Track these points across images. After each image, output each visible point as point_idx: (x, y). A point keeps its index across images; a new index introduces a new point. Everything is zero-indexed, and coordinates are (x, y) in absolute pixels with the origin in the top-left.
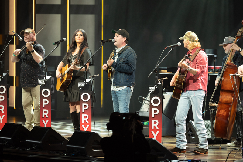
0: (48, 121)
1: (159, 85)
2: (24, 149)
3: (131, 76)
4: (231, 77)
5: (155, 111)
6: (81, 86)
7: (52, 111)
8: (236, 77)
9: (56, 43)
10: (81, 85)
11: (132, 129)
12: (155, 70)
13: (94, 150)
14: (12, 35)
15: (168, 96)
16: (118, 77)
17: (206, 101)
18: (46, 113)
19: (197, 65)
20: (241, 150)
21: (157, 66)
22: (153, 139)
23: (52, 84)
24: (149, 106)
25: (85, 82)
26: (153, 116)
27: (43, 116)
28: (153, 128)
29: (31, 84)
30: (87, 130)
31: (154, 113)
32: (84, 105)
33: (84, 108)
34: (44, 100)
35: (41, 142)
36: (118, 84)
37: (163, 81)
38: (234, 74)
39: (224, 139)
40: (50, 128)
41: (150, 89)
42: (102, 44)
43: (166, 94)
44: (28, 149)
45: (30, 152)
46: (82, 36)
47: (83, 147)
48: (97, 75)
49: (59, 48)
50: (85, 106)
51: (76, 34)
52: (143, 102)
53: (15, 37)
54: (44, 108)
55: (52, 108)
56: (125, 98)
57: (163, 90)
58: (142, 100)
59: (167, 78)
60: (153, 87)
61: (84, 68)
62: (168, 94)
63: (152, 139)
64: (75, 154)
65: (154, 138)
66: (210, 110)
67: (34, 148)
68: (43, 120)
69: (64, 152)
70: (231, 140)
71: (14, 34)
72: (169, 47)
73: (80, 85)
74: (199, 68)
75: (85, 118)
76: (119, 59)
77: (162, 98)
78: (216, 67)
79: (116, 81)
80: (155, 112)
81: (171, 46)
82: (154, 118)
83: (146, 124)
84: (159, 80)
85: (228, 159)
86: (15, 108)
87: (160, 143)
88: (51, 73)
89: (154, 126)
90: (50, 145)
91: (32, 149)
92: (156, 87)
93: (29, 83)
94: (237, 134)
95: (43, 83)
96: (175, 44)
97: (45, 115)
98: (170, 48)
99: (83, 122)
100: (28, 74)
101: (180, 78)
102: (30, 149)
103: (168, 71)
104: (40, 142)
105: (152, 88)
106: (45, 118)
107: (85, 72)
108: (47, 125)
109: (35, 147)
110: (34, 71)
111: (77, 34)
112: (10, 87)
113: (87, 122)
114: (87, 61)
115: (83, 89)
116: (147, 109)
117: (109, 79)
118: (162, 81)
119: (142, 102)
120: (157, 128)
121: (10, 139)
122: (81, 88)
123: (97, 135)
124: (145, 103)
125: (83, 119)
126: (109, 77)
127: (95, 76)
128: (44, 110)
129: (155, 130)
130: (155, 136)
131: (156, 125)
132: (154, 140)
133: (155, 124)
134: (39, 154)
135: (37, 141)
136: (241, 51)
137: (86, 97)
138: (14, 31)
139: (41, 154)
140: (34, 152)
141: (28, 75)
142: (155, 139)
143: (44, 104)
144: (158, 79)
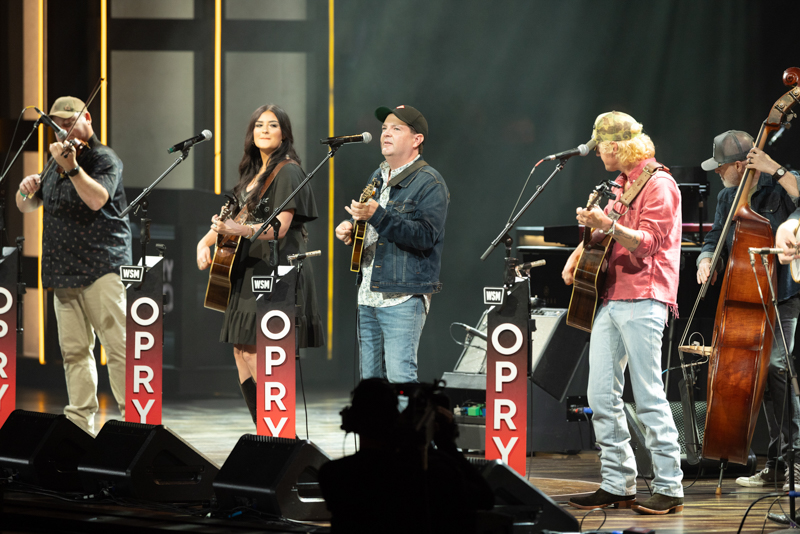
0: (151, 403)
1: (517, 287)
2: (73, 497)
3: (428, 261)
4: (752, 257)
5: (506, 371)
6: (260, 289)
7: (165, 372)
8: (769, 258)
9: (180, 147)
10: (261, 284)
11: (424, 428)
12: (506, 236)
13: (304, 500)
14: (33, 122)
15: (547, 322)
16: (388, 265)
17: (671, 336)
18: (145, 377)
19: (642, 217)
20: (788, 498)
21: (511, 222)
22: (499, 462)
23: (166, 282)
24: (484, 353)
25: (273, 274)
26: (499, 388)
27: (136, 389)
28: (497, 425)
29: (74, 277)
30: (280, 434)
31: (500, 379)
32: (269, 350)
33: (270, 363)
34: (139, 335)
35: (129, 475)
36: (388, 287)
37: (531, 273)
38: (764, 249)
39: (730, 461)
40: (161, 427)
41: (489, 298)
42: (330, 150)
43: (542, 313)
44: (86, 497)
45: (91, 506)
46: (274, 126)
47: (268, 491)
48: (314, 253)
49: (189, 164)
50: (275, 355)
51: (256, 120)
52: (467, 343)
53: (41, 126)
54: (140, 362)
55: (165, 361)
56: (408, 330)
57: (529, 300)
58: (462, 334)
59: (543, 262)
60: (498, 291)
61: (270, 228)
62: (547, 313)
63: (493, 462)
64: (240, 513)
65: (503, 461)
66: (683, 366)
67: (105, 492)
68: (136, 402)
69: (204, 507)
70: (755, 467)
71: (40, 116)
72: (550, 159)
73: (257, 284)
74: (647, 229)
75: (274, 394)
76: (395, 206)
77: (529, 328)
78: (704, 225)
79: (380, 278)
80: (506, 373)
81: (557, 157)
82: (500, 395)
83: (474, 414)
84: (517, 269)
85: (743, 530)
86: (42, 360)
87: (520, 477)
88: (161, 245)
89: (503, 420)
90: (158, 483)
91: (100, 497)
92: (509, 293)
93: (67, 274)
94: (770, 444)
95: (136, 278)
96: (572, 148)
97: (142, 385)
98: (552, 164)
99: (268, 407)
100: (63, 244)
101: (589, 262)
102: (92, 496)
103: (546, 240)
104: (124, 474)
105: (493, 296)
106: (143, 396)
107: (276, 241)
108: (148, 416)
109: (110, 491)
110: (82, 233)
111: (260, 120)
112: (25, 292)
113: (282, 407)
114: (281, 207)
115: (269, 300)
116: (480, 365)
117: (355, 267)
118: (528, 270)
119: (463, 342)
120: (512, 426)
121: (27, 462)
122: (260, 296)
123: (312, 450)
124: (472, 344)
125: (269, 397)
126: (356, 259)
127: (307, 254)
128: (138, 369)
129: (505, 433)
130: (504, 452)
131: (508, 417)
132: (502, 468)
133: (504, 412)
134: (123, 514)
135: (115, 470)
136: (781, 176)
137: (277, 326)
138: (41, 108)
139: (128, 513)
140: (107, 508)
141: (65, 247)
142: (506, 463)
143: (139, 347)
144: (515, 267)
